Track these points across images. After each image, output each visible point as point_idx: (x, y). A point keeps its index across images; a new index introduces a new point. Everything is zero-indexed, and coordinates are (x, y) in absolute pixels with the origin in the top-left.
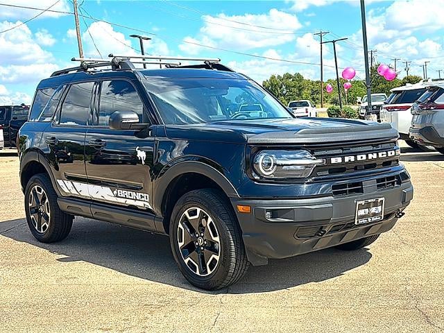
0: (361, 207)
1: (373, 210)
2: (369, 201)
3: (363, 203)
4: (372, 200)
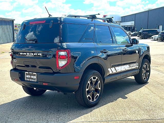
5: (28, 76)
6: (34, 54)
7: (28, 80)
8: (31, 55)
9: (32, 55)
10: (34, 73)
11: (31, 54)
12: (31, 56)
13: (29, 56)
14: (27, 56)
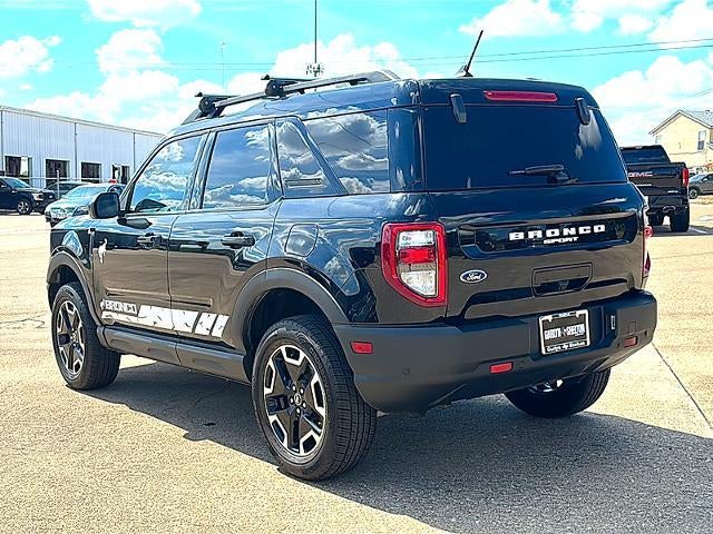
5: (551, 334)
6: (577, 231)
7: (557, 349)
8: (565, 237)
9: (569, 236)
10: (578, 313)
11: (566, 232)
12: (565, 240)
13: (559, 240)
14: (545, 242)
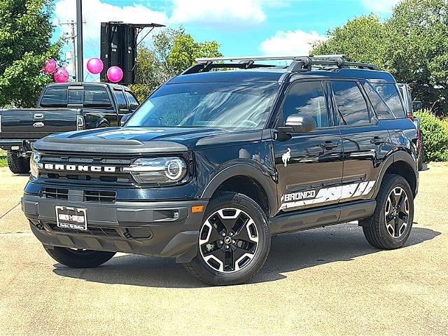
0: (60, 212)
1: (75, 218)
2: (68, 208)
3: (62, 208)
4: (70, 208)
